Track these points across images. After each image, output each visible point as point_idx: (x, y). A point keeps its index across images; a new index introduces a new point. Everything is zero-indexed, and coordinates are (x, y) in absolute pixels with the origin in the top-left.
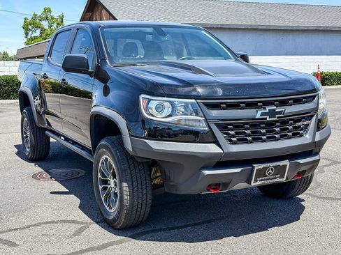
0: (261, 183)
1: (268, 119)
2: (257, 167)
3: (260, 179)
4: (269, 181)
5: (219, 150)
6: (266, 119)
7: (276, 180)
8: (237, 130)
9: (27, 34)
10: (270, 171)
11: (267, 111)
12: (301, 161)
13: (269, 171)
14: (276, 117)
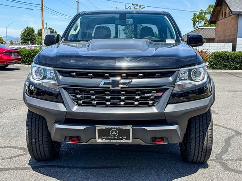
0: (107, 141)
1: (111, 88)
2: (98, 127)
3: (105, 138)
4: (115, 141)
5: (64, 109)
6: (109, 87)
7: (122, 141)
8: (83, 94)
9: (194, 24)
10: (114, 132)
11: (110, 81)
12: (148, 128)
13: (112, 132)
14: (119, 86)
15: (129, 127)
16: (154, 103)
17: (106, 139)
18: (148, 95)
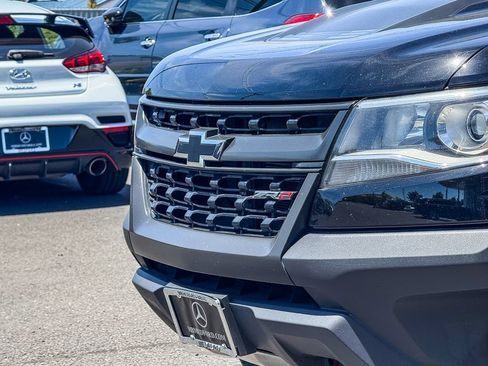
6: (186, 162)
10: (200, 315)
14: (202, 159)
16: (276, 225)
18: (260, 194)
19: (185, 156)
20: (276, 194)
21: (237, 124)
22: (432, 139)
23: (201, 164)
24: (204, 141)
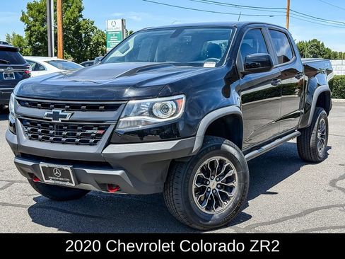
0: (53, 182)
1: (53, 121)
2: (42, 164)
3: (51, 178)
6: (51, 120)
7: (67, 184)
10: (57, 173)
11: (52, 113)
12: (88, 171)
13: (55, 171)
14: (60, 120)
15: (68, 168)
16: (96, 142)
17: (53, 180)
18: (89, 131)
19: (51, 118)
20: (96, 131)
21: (75, 108)
22: (151, 113)
23: (60, 121)
24: (61, 113)
